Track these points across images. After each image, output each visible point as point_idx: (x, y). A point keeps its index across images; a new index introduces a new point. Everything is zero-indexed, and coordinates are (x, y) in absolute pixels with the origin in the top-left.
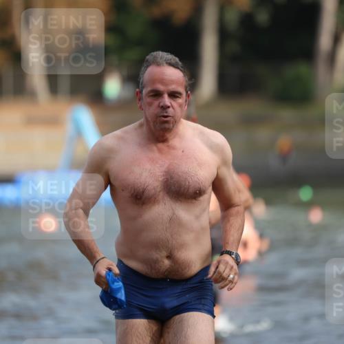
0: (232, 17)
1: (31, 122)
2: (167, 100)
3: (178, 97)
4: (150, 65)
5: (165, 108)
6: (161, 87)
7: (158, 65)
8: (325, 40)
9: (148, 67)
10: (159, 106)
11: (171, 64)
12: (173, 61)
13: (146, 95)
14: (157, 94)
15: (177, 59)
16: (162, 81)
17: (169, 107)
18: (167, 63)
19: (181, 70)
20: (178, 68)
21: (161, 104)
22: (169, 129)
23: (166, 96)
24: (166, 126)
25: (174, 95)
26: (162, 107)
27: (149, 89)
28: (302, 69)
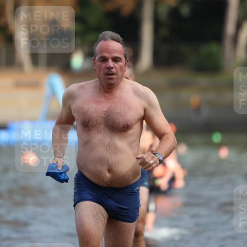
0: (163, 11)
1: (19, 85)
2: (111, 63)
3: (119, 61)
4: (101, 41)
5: (110, 68)
6: (106, 55)
7: (105, 40)
8: (230, 27)
9: (99, 42)
10: (106, 67)
11: (114, 39)
12: (115, 37)
13: (98, 60)
14: (104, 60)
15: (119, 36)
16: (107, 51)
17: (112, 68)
18: (111, 38)
19: (121, 44)
20: (119, 42)
21: (107, 66)
22: (114, 84)
23: (110, 61)
24: (112, 81)
25: (115, 60)
26: (108, 68)
27: (99, 56)
28: (213, 47)
